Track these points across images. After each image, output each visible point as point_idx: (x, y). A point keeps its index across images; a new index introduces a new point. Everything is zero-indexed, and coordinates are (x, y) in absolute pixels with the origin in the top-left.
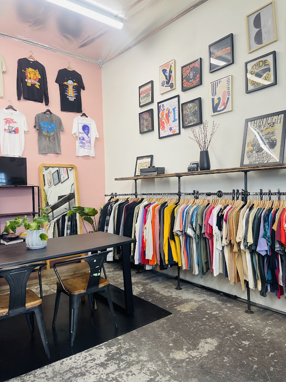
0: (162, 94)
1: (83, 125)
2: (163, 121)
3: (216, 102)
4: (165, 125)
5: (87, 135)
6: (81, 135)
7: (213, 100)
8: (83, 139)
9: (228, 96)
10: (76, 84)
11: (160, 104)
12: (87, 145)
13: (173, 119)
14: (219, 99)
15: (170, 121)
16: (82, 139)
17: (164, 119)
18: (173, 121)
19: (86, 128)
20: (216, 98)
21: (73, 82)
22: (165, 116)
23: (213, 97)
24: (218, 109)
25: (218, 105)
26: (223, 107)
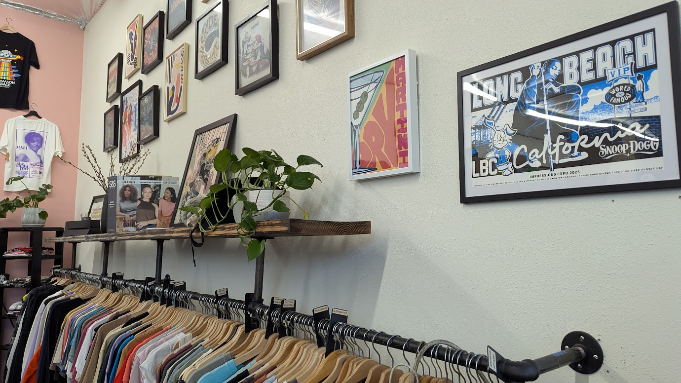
1: (27, 132)
5: (36, 152)
6: (19, 152)
7: (168, 91)
8: (25, 159)
9: (181, 85)
10: (18, 57)
11: (124, 97)
12: (32, 170)
14: (173, 89)
16: (21, 158)
19: (34, 140)
20: (170, 87)
21: (14, 53)
23: (168, 85)
24: (172, 109)
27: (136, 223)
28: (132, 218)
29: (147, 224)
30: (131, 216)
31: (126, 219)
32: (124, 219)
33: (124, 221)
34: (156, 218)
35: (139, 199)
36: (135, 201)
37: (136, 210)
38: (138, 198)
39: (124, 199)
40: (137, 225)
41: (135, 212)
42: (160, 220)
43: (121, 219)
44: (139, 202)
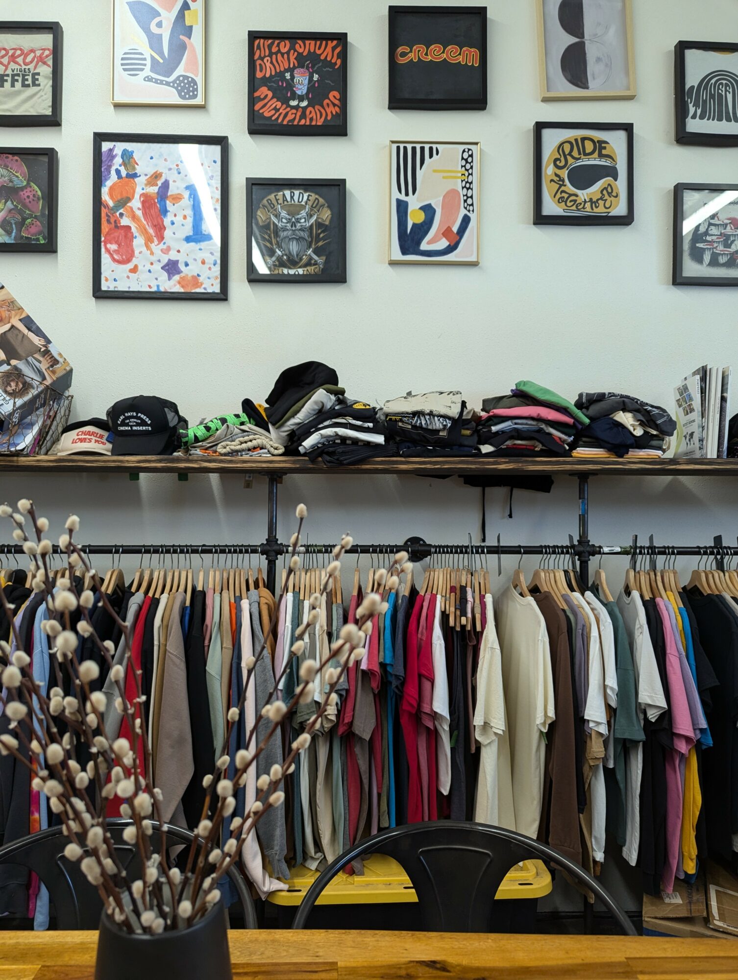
0: (118, 106)
2: (125, 221)
3: (415, 217)
4: (139, 242)
7: (402, 208)
9: (463, 212)
11: (106, 146)
13: (188, 231)
14: (429, 210)
15: (167, 233)
17: (134, 217)
18: (188, 239)
20: (414, 203)
22: (136, 204)
23: (403, 197)
24: (424, 246)
25: (422, 229)
26: (443, 244)
27: (42, 350)
28: (41, 359)
29: (30, 332)
30: (40, 362)
31: (48, 365)
32: (51, 369)
33: (52, 366)
34: (13, 326)
35: (9, 364)
36: (16, 368)
37: (26, 360)
38: (9, 367)
39: (27, 386)
40: (44, 346)
41: (30, 359)
42: (10, 318)
43: (54, 372)
44: (14, 362)
